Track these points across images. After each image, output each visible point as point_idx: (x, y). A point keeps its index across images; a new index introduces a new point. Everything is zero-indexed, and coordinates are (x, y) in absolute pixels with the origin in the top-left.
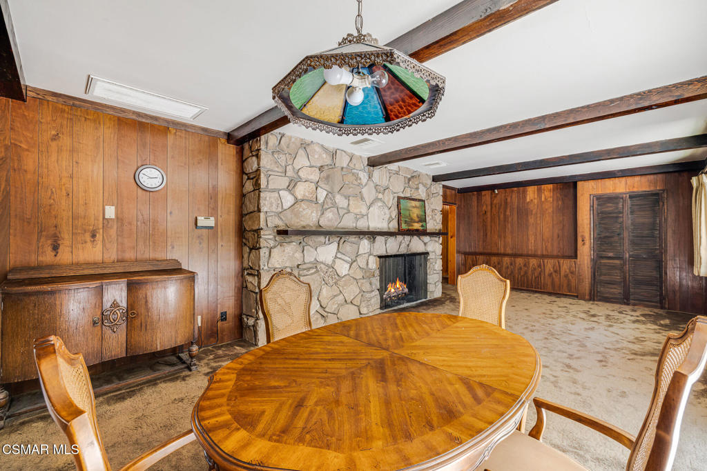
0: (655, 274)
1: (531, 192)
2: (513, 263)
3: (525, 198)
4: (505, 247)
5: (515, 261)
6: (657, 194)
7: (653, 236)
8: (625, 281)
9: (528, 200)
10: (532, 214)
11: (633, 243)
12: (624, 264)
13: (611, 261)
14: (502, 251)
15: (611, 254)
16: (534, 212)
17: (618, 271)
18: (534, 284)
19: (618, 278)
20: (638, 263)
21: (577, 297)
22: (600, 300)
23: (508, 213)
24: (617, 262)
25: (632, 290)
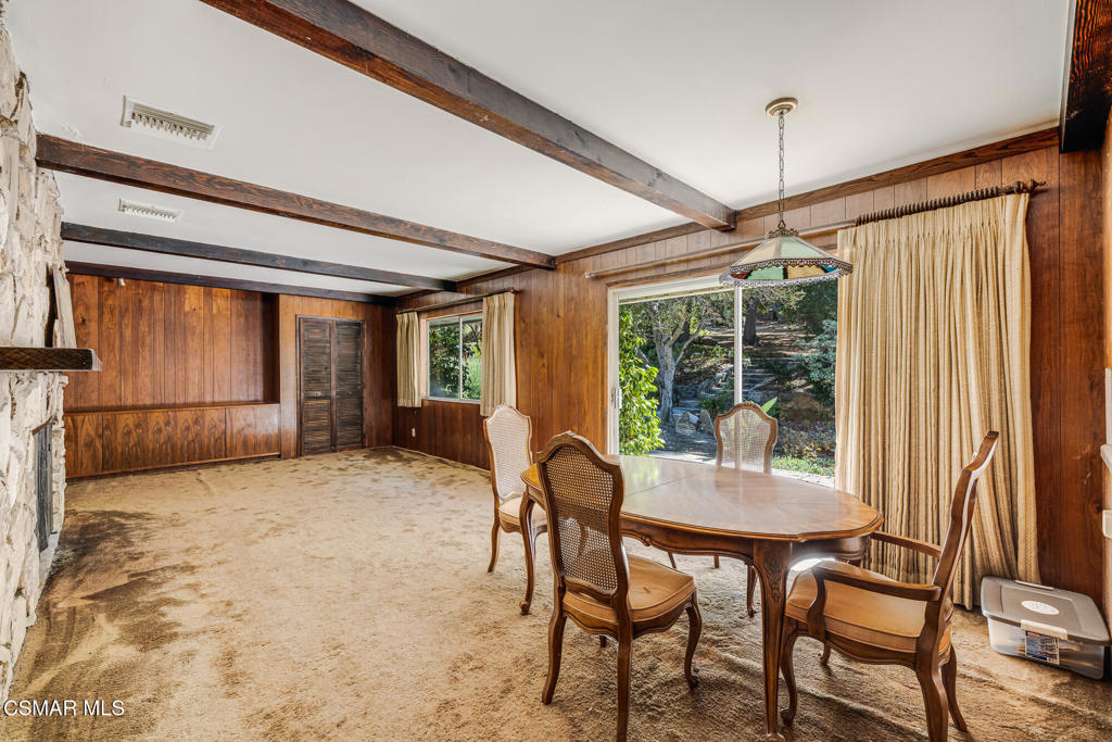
0: (357, 412)
1: (192, 297)
2: (172, 422)
3: (182, 304)
4: (135, 392)
5: (175, 418)
6: (358, 324)
7: (355, 370)
8: (332, 425)
9: (187, 308)
10: (194, 333)
11: (340, 379)
12: (331, 404)
13: (319, 402)
14: (129, 402)
15: (319, 394)
16: (197, 331)
17: (326, 413)
18: (213, 452)
19: (325, 422)
20: (344, 401)
21: (279, 456)
22: (308, 454)
23: (144, 328)
24: (325, 402)
25: (338, 434)
